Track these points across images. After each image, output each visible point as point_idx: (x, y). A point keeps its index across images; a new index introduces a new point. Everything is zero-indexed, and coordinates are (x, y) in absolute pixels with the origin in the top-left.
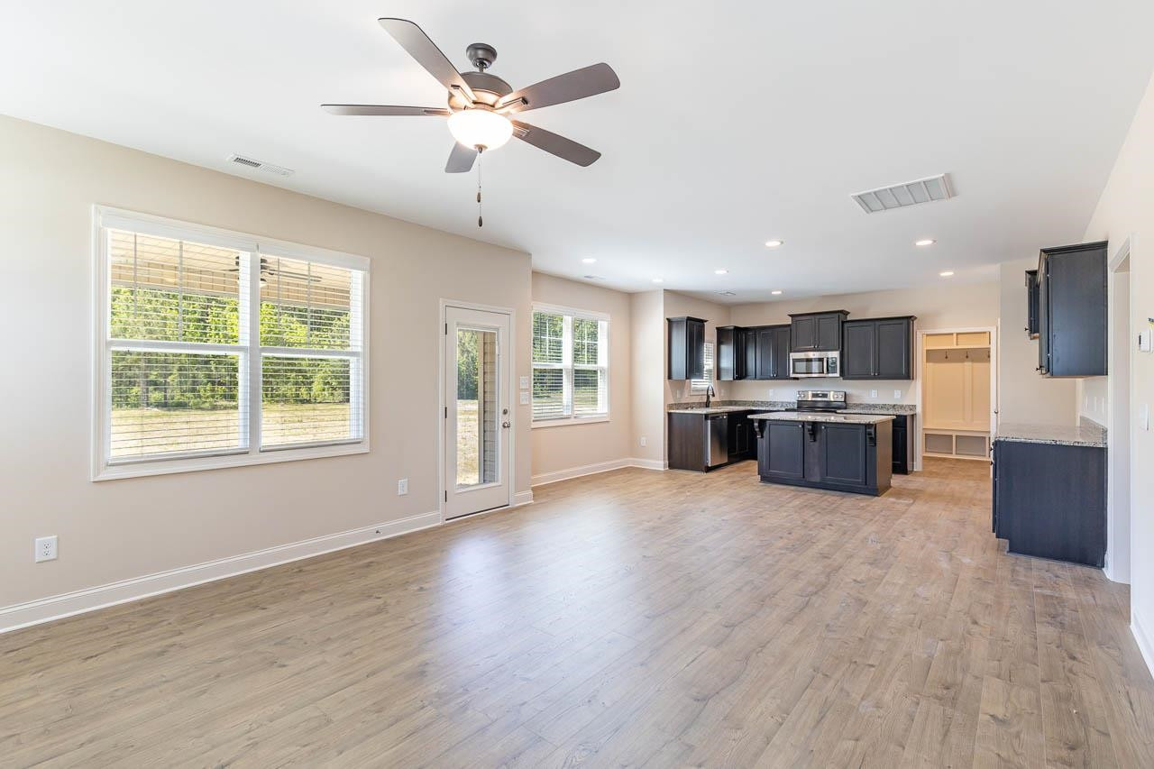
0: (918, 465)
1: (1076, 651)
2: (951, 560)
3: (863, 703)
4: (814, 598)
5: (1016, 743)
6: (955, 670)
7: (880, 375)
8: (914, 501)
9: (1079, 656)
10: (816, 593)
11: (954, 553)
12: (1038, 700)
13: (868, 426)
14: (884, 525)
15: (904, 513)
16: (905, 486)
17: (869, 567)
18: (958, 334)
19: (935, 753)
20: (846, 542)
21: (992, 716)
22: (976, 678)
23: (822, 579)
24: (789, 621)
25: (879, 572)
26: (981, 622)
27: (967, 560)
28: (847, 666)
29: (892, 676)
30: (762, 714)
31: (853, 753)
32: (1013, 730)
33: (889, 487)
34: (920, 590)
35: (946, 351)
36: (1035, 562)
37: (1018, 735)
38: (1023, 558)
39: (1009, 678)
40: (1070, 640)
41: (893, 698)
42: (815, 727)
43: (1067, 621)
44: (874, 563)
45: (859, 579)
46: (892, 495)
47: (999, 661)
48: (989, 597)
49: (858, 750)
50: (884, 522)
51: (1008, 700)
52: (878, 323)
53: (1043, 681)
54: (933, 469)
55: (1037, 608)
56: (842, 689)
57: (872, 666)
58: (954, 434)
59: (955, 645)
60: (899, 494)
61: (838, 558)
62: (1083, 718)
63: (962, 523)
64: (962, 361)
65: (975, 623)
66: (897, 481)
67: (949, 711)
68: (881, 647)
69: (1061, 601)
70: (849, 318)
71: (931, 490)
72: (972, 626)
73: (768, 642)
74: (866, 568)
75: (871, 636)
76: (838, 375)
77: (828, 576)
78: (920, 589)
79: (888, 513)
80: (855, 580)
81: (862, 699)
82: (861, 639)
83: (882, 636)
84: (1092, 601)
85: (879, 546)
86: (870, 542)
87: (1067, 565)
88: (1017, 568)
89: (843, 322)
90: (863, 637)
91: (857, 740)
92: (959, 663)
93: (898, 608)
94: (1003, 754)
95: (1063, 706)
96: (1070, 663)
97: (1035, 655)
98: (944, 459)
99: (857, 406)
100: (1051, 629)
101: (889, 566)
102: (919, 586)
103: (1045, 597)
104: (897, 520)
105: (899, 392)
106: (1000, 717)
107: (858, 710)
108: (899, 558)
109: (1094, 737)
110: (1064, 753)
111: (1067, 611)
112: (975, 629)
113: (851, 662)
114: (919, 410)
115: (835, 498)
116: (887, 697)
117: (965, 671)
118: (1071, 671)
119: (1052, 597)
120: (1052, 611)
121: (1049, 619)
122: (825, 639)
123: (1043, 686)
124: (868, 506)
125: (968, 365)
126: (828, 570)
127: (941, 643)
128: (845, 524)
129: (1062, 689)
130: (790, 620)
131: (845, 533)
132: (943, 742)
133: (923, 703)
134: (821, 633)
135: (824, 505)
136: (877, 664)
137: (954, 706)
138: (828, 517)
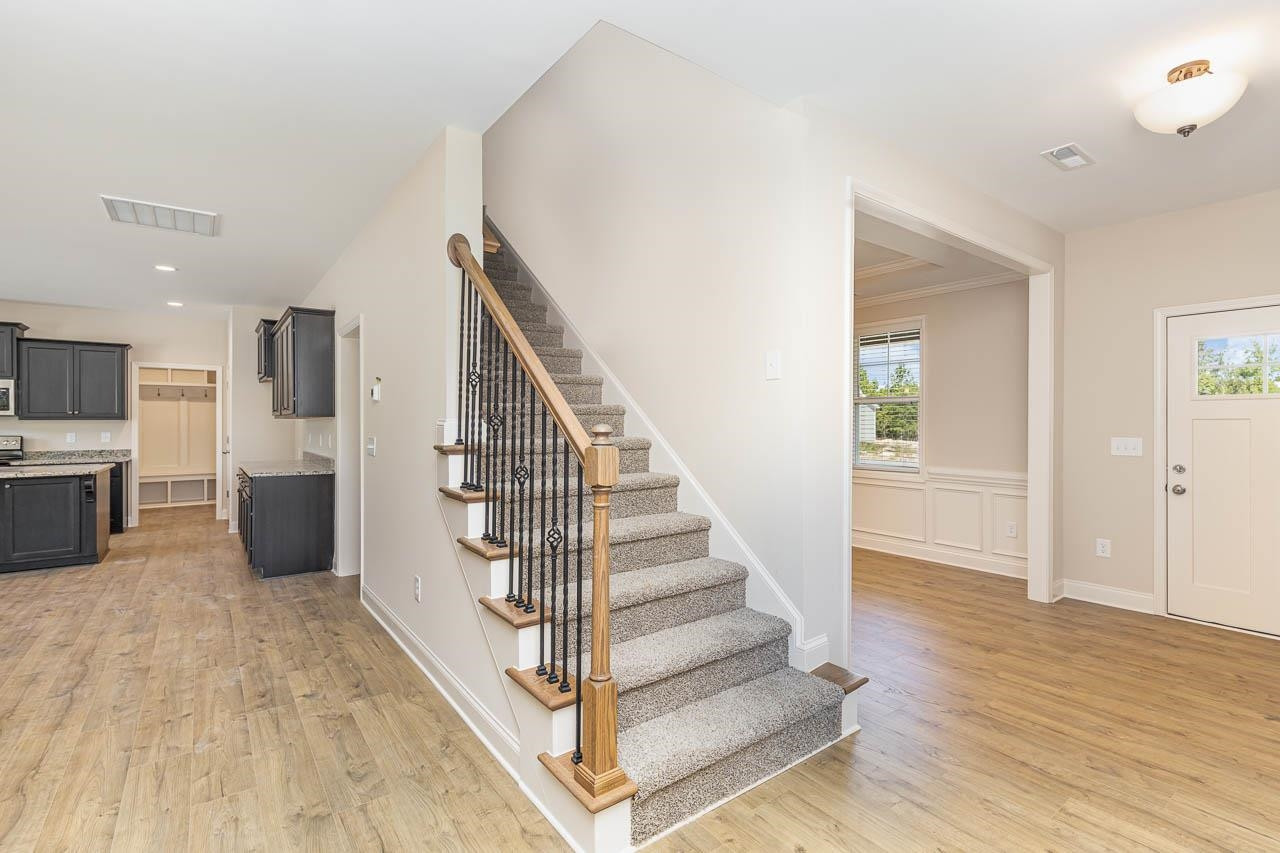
0: (132, 520)
1: (338, 629)
2: (216, 600)
3: (197, 745)
4: (77, 691)
5: (325, 702)
6: (263, 681)
7: (80, 412)
8: (147, 559)
9: (340, 632)
10: (76, 685)
11: (215, 594)
12: (327, 670)
13: (82, 478)
14: (125, 590)
15: (141, 573)
16: (127, 544)
17: (131, 635)
18: (172, 370)
19: (276, 742)
20: (85, 622)
21: (304, 696)
22: (281, 678)
23: (76, 668)
24: (58, 726)
25: (147, 636)
26: (266, 638)
27: (230, 597)
28: (161, 728)
29: (212, 712)
30: (84, 821)
31: (209, 785)
32: (321, 696)
33: (108, 550)
34: (200, 636)
35: (159, 388)
36: (285, 580)
37: (325, 698)
38: (275, 580)
39: (303, 666)
40: (330, 625)
41: (223, 727)
42: (158, 792)
43: (324, 612)
44: (135, 630)
45: (126, 651)
46: (115, 557)
47: (292, 659)
48: (264, 619)
49: (213, 781)
50: (123, 587)
51: (310, 680)
52: (77, 347)
53: (326, 657)
54: (151, 521)
55: (301, 612)
56: (168, 749)
57: (189, 715)
58: (169, 480)
59: (253, 664)
60: (124, 554)
61: (84, 641)
62: (357, 667)
63: (210, 565)
64: (179, 400)
65: (262, 641)
66: (115, 541)
67: (272, 710)
68: (188, 696)
69: (315, 601)
70: (27, 335)
71: (159, 543)
72: (259, 644)
73: (41, 760)
74: (127, 638)
75: (172, 693)
76: (11, 412)
77: (82, 662)
78: (200, 634)
79: (123, 577)
80: (121, 654)
81: (194, 744)
82: (163, 700)
83: (183, 688)
84: (333, 594)
85: (131, 613)
86: (117, 611)
87: (308, 575)
88: (275, 589)
89: (19, 340)
90: (163, 697)
91: (208, 774)
92: (264, 675)
93: (186, 659)
94: (322, 714)
95: (343, 666)
96: (336, 639)
97: (314, 644)
98: (159, 510)
99: (42, 454)
100: (316, 622)
101: (156, 626)
102: (197, 633)
103: (304, 602)
104: (137, 581)
105: (109, 435)
106: (309, 693)
107: (195, 754)
108: (162, 617)
109: (366, 673)
110: (355, 691)
111: (322, 607)
112: (263, 646)
113: (164, 723)
114: (135, 455)
115: (36, 579)
116: (217, 729)
117: (270, 678)
118: (339, 643)
119: (308, 601)
120: (312, 610)
121: (312, 617)
122: (118, 721)
123: (326, 660)
124: (90, 576)
125: (183, 403)
126: (78, 658)
127: (241, 669)
128: (69, 603)
129: (337, 656)
130: (60, 724)
131: (76, 613)
132: (278, 732)
133: (250, 716)
134: (110, 717)
135: (19, 590)
136: (192, 710)
137: (274, 705)
138: (39, 603)
